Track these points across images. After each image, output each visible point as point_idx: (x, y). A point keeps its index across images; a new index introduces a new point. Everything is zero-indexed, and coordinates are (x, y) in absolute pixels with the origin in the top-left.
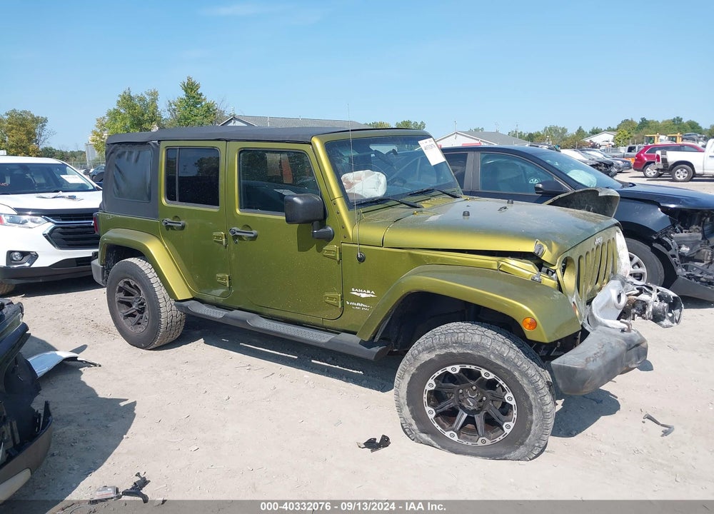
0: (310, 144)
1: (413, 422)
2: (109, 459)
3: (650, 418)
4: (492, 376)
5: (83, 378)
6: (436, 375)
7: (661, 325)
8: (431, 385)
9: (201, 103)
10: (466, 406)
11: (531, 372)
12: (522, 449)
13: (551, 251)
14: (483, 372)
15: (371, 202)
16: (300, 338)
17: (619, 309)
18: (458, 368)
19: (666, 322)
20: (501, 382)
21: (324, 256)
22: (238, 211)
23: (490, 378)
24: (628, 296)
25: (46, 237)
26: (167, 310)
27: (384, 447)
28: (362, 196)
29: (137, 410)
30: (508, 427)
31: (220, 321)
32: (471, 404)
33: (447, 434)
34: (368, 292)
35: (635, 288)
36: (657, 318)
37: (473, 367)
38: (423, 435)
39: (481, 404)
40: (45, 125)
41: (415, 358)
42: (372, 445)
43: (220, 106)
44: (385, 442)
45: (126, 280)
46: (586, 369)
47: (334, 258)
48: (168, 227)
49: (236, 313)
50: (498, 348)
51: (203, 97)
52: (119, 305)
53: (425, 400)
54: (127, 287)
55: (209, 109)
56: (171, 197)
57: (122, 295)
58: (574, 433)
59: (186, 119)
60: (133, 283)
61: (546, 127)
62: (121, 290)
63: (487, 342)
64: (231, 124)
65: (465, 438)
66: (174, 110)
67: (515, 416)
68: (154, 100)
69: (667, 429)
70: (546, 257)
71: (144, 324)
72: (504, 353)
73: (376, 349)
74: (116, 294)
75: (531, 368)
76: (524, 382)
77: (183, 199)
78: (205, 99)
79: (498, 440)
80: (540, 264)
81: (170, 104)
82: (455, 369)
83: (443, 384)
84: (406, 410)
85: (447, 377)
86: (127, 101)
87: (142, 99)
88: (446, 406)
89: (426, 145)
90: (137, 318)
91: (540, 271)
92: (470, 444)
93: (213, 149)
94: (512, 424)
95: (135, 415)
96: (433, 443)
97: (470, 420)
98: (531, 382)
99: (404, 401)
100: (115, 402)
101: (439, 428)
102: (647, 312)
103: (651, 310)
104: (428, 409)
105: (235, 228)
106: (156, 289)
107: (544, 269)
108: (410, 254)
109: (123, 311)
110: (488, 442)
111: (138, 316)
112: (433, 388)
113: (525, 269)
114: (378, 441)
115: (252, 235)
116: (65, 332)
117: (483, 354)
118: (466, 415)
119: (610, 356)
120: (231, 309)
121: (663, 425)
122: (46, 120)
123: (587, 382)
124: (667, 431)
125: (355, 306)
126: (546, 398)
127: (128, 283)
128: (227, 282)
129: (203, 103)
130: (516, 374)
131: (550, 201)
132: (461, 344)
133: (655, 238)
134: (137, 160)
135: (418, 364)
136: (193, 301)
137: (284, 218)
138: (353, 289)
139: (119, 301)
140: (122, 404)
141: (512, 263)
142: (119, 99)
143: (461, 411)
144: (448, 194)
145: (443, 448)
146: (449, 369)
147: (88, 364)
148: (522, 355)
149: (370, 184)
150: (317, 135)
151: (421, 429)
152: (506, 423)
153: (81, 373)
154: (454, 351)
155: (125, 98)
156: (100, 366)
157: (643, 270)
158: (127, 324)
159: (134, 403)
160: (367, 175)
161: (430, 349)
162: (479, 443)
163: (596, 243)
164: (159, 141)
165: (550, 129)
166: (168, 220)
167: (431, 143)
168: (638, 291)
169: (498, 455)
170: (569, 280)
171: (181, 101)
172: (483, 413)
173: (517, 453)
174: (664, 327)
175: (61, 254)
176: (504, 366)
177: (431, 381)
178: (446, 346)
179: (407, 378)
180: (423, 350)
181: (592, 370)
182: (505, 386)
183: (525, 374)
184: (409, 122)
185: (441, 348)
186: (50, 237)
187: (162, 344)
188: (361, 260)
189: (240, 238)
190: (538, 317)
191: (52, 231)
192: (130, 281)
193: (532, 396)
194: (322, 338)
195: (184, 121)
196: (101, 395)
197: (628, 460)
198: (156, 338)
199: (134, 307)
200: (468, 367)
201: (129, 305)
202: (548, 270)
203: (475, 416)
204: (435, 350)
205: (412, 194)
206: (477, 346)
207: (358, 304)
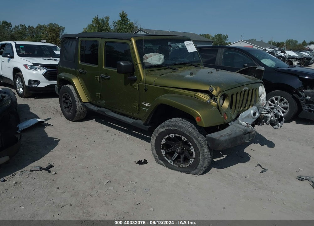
0: (130, 40)
1: (157, 156)
2: (43, 158)
3: (259, 165)
4: (186, 140)
5: (45, 129)
6: (166, 137)
7: (273, 127)
8: (164, 141)
9: (127, 22)
10: (177, 151)
11: (200, 139)
12: (196, 170)
13: (216, 91)
14: (183, 137)
15: (154, 66)
16: (123, 121)
17: (254, 119)
18: (173, 135)
19: (276, 126)
20: (189, 142)
21: (133, 88)
22: (104, 67)
23: (185, 140)
24: (260, 114)
25: (43, 75)
26: (79, 106)
27: (144, 164)
28: (150, 64)
29: (59, 142)
30: (192, 161)
31: (97, 112)
32: (178, 150)
33: (169, 161)
34: (148, 104)
35: (266, 111)
36: (273, 124)
37: (179, 135)
38: (161, 161)
39: (183, 151)
40: (64, 30)
41: (158, 130)
42: (140, 163)
43: (135, 24)
44: (146, 162)
45: (66, 93)
46: (219, 139)
47: (136, 89)
48: (81, 73)
49: (103, 109)
50: (188, 128)
51: (128, 20)
52: (63, 103)
53: (162, 147)
54: (66, 96)
55: (131, 26)
56: (82, 61)
57: (64, 99)
58: (224, 167)
59: (120, 30)
60: (68, 95)
61: (287, 40)
62: (64, 97)
63: (184, 126)
64: (139, 33)
65: (176, 164)
66: (116, 25)
67: (194, 157)
68: (107, 21)
69: (263, 170)
70: (214, 93)
71: (71, 111)
72: (190, 130)
73: (149, 127)
74: (62, 99)
75: (200, 138)
76: (197, 143)
77: (86, 62)
78: (129, 21)
79: (188, 165)
80: (212, 96)
81: (114, 23)
82: (172, 136)
83: (169, 142)
84: (155, 150)
85: (169, 139)
86: (96, 20)
87: (103, 20)
88: (170, 150)
89: (187, 43)
90: (69, 109)
91: (211, 98)
92: (177, 166)
93: (96, 41)
94: (193, 160)
95: (58, 144)
96: (164, 164)
97: (179, 157)
98: (200, 143)
99: (154, 147)
100: (52, 139)
101: (166, 159)
102: (267, 121)
103: (269, 121)
104: (162, 151)
105: (103, 75)
106: (75, 98)
107: (213, 98)
108: (163, 88)
109: (65, 106)
110: (184, 166)
111: (70, 108)
112: (164, 143)
113: (205, 97)
114: (143, 161)
115: (108, 78)
116: (45, 112)
117: (182, 130)
118: (177, 155)
119: (233, 136)
120: (101, 107)
121: (263, 169)
122: (64, 28)
123: (220, 145)
124: (264, 170)
125: (144, 109)
126: (205, 150)
127: (66, 94)
128: (100, 96)
129: (128, 23)
130: (194, 139)
131: (238, 71)
132: (174, 126)
133: (294, 91)
134: (71, 45)
135: (159, 133)
136: (89, 103)
137: (117, 71)
138: (143, 102)
139: (63, 102)
140: (55, 140)
141: (201, 95)
142: (93, 20)
143: (176, 153)
144: (194, 66)
145: (167, 166)
146: (170, 135)
147: (49, 125)
148: (198, 132)
149: (155, 59)
150: (133, 37)
151: (160, 159)
152: (191, 159)
153: (45, 127)
154: (172, 128)
155: (95, 20)
156: (53, 126)
157: (288, 106)
158: (66, 111)
159: (59, 140)
160: (154, 55)
161: (163, 127)
162: (181, 166)
163: (244, 89)
164: (79, 37)
165: (289, 41)
166: (80, 70)
167: (190, 43)
168: (267, 112)
169: (187, 172)
170: (226, 104)
171: (119, 21)
172: (184, 155)
173: (194, 172)
174: (274, 129)
175: (49, 82)
176: (190, 136)
177: (164, 140)
178: (169, 126)
179: (155, 138)
180: (161, 127)
181: (222, 140)
182: (190, 144)
183: (197, 140)
184: (221, 35)
185: (167, 127)
186: (45, 75)
187: (78, 119)
188: (146, 90)
189: (104, 78)
190: (202, 117)
191: (46, 73)
192: (67, 93)
193: (200, 149)
194: (130, 121)
195: (119, 30)
196: (49, 136)
197: (240, 179)
198: (74, 117)
199: (68, 104)
200: (177, 135)
201: (67, 103)
202: (215, 99)
203: (181, 155)
204: (165, 127)
205: (176, 65)
206: (180, 127)
207: (145, 108)
